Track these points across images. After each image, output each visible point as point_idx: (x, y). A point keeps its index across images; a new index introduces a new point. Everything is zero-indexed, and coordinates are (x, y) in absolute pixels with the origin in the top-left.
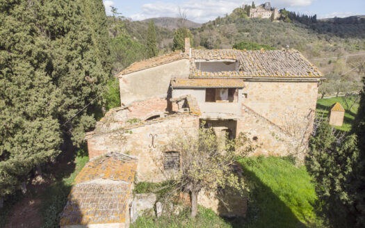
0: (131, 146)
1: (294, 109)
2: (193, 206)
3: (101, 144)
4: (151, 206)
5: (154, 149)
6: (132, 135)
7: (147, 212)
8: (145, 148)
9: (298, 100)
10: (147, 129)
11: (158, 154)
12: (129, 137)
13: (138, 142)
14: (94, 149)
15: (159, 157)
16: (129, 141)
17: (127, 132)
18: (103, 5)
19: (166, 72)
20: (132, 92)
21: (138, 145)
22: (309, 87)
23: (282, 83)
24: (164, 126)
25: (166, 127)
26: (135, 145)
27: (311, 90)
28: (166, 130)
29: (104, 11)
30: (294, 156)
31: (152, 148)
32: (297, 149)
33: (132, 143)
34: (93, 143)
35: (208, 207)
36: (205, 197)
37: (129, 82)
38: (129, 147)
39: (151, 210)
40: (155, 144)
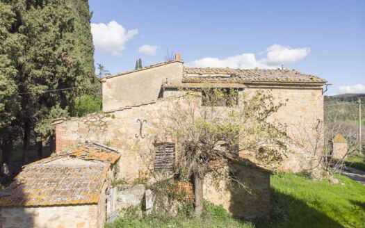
0: (113, 134)
1: (300, 119)
2: (197, 200)
3: (74, 132)
4: (136, 202)
5: (141, 140)
6: (113, 120)
7: (131, 211)
8: (130, 138)
9: (303, 109)
10: (134, 113)
11: (147, 146)
12: (110, 122)
13: (122, 130)
14: (64, 138)
15: (149, 151)
16: (110, 129)
17: (109, 116)
18: (90, 34)
19: (156, 76)
20: (116, 99)
21: (122, 134)
22: (313, 95)
23: (284, 90)
24: (156, 108)
25: (159, 111)
26: (118, 133)
27: (316, 98)
28: (158, 115)
29: (92, 39)
30: (308, 171)
31: (140, 138)
32: (310, 163)
33: (114, 132)
34: (63, 130)
35: (217, 203)
36: (212, 188)
37: (114, 86)
38: (109, 136)
39: (136, 209)
40: (144, 132)
